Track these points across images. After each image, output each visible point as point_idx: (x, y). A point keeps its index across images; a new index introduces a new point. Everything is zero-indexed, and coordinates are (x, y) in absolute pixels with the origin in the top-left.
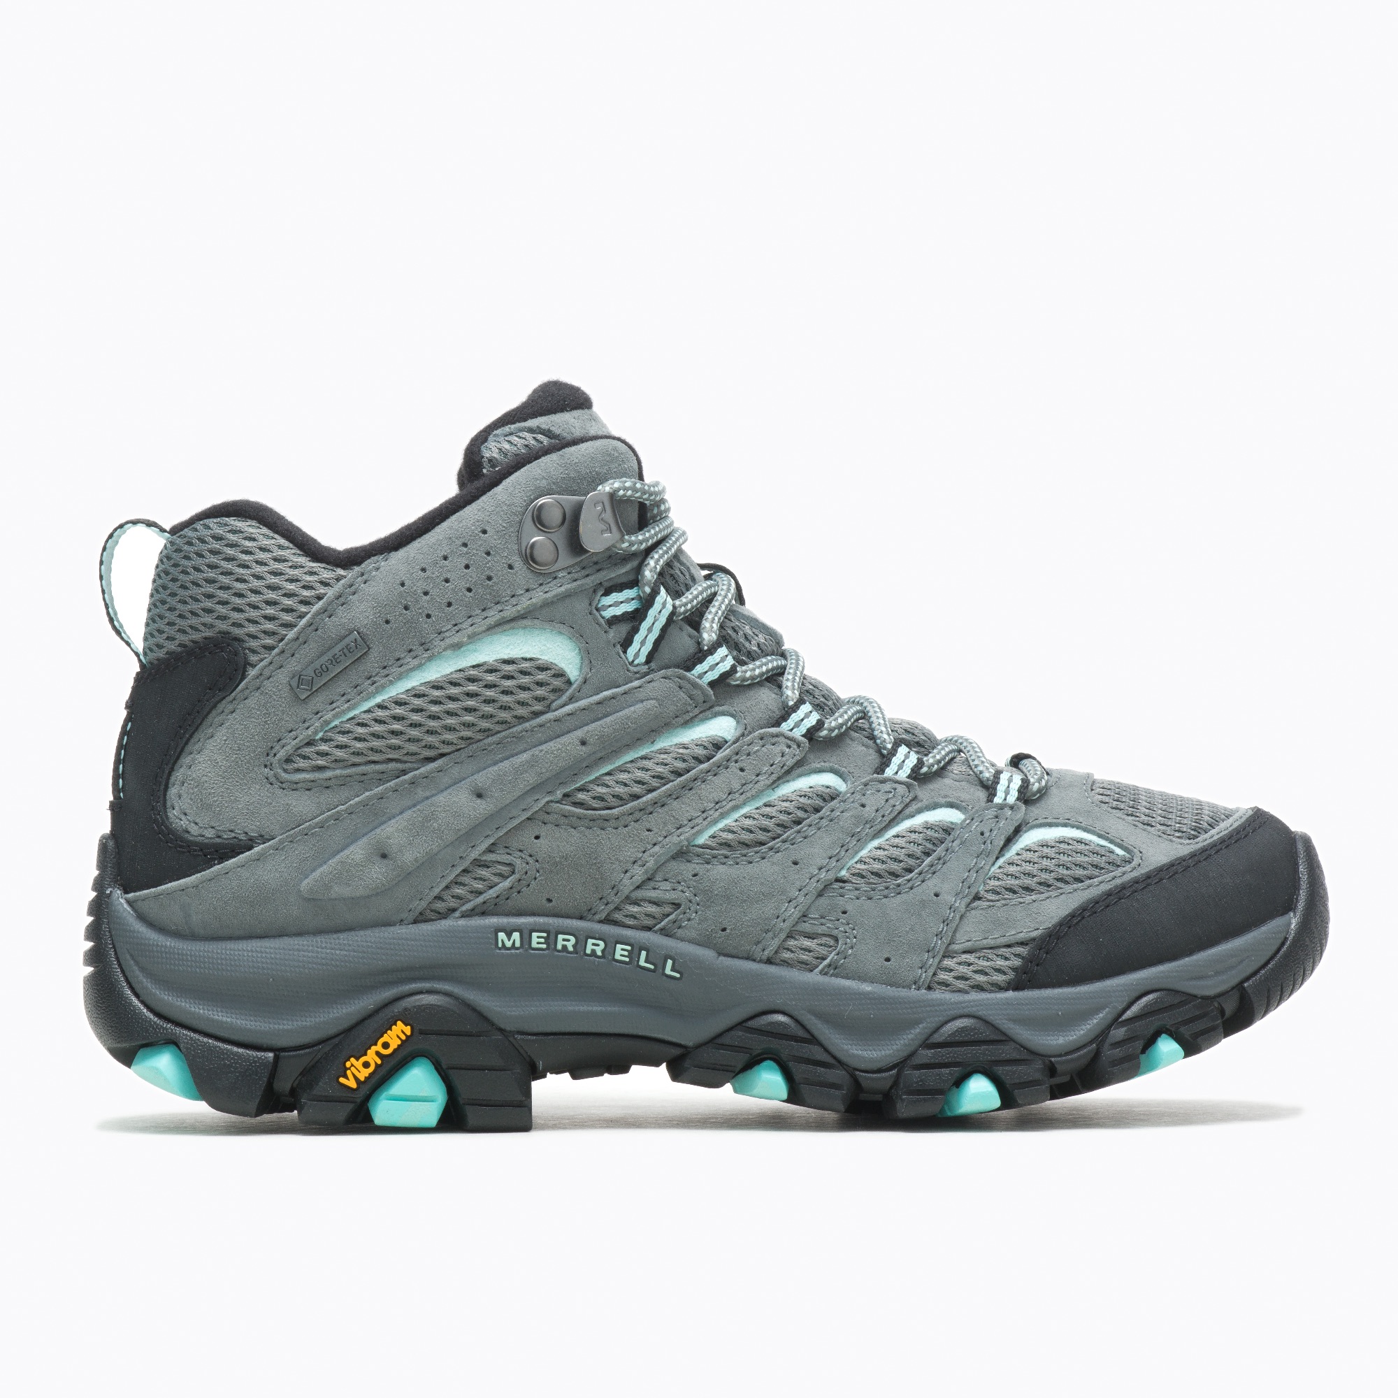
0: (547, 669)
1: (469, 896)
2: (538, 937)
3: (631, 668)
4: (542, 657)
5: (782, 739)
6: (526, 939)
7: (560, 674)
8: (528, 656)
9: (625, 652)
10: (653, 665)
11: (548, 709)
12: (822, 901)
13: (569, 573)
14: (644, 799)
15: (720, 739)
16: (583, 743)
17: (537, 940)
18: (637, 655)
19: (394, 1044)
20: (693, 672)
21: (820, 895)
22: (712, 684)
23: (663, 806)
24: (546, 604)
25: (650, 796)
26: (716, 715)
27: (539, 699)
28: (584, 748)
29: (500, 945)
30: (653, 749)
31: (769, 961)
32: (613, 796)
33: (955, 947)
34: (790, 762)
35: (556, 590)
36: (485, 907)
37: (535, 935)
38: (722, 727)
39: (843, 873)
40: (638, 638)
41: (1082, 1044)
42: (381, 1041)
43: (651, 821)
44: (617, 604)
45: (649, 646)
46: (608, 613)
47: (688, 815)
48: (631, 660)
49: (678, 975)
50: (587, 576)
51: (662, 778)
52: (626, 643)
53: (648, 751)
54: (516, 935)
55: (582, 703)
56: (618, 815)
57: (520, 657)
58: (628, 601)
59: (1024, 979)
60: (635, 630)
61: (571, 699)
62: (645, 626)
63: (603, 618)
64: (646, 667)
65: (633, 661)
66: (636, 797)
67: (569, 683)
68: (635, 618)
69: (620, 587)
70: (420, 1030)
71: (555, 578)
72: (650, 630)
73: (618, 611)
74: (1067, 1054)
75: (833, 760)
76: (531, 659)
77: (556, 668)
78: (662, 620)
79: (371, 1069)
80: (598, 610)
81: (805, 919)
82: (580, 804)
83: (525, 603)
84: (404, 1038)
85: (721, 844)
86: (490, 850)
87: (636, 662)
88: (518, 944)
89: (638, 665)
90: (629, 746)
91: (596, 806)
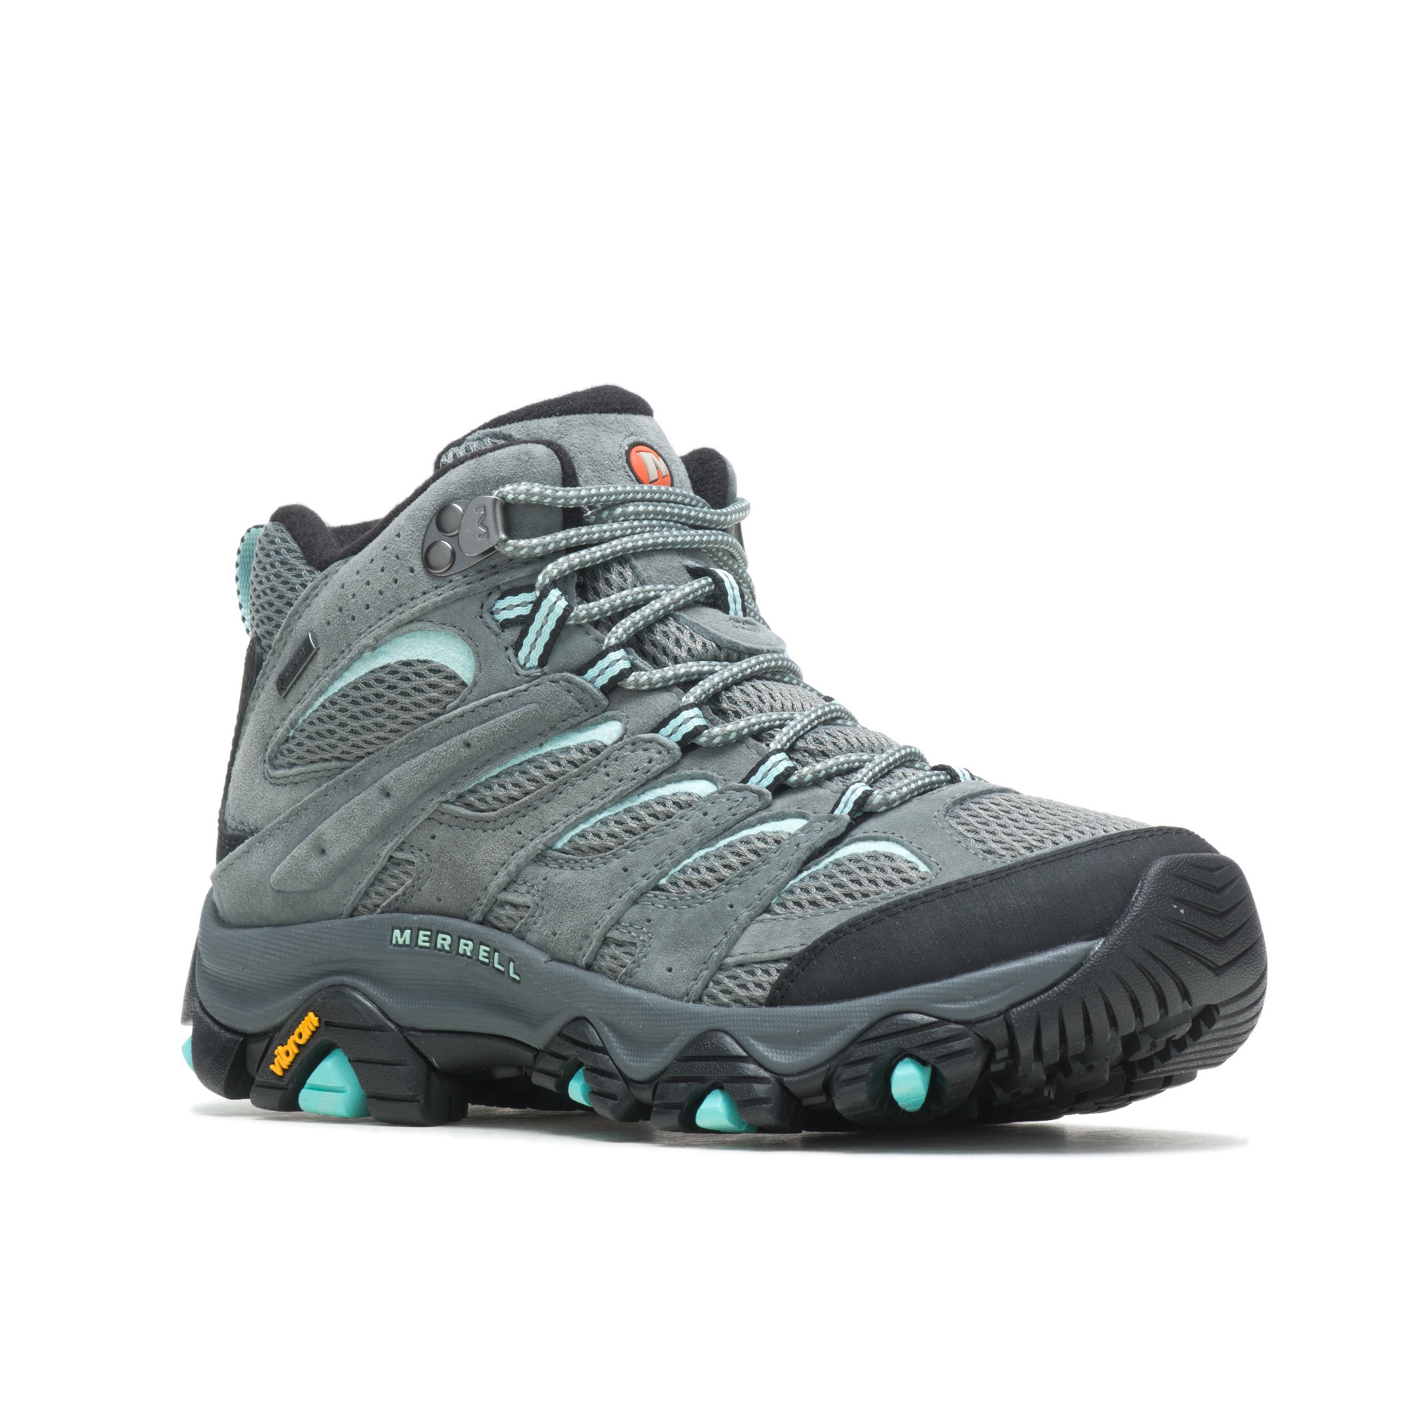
0: (439, 671)
1: (387, 892)
2: (425, 936)
3: (522, 672)
4: (435, 660)
5: (654, 745)
6: (414, 937)
7: (452, 677)
8: (421, 658)
9: (517, 655)
10: (546, 669)
11: (444, 710)
12: (636, 908)
13: (464, 577)
14: (522, 800)
15: (599, 744)
16: (468, 745)
17: (422, 937)
18: (527, 659)
19: (306, 1035)
20: (585, 676)
21: (635, 902)
22: (603, 689)
23: (535, 809)
24: (436, 607)
25: (526, 798)
26: (606, 720)
27: (433, 701)
28: (467, 751)
29: (394, 942)
30: (539, 752)
31: (589, 967)
32: (494, 798)
33: (729, 960)
34: (656, 767)
35: (447, 592)
36: (397, 905)
37: (422, 933)
38: (607, 733)
39: (663, 881)
40: (527, 642)
41: (814, 1064)
42: (297, 1032)
43: (522, 824)
44: (510, 608)
45: (539, 650)
46: (502, 616)
47: (551, 819)
48: (522, 663)
49: (518, 978)
50: (482, 579)
51: (537, 782)
52: (518, 646)
53: (535, 754)
54: (408, 932)
55: (472, 705)
56: (495, 818)
57: (415, 658)
58: (524, 604)
59: (780, 996)
60: (524, 634)
61: (464, 702)
62: (533, 630)
63: (497, 621)
64: (539, 670)
65: (525, 664)
66: (514, 799)
67: (464, 684)
68: (524, 623)
69: (515, 591)
70: (325, 1021)
71: (450, 582)
72: (539, 634)
73: (511, 615)
74: (799, 1074)
75: (711, 768)
76: (425, 662)
77: (448, 670)
78: (551, 624)
79: (291, 1058)
80: (492, 613)
81: (618, 927)
82: (469, 806)
83: (420, 604)
84: (313, 1029)
85: (575, 849)
86: (400, 849)
87: (527, 665)
88: (408, 942)
89: (530, 668)
90: (515, 749)
91: (483, 808)
